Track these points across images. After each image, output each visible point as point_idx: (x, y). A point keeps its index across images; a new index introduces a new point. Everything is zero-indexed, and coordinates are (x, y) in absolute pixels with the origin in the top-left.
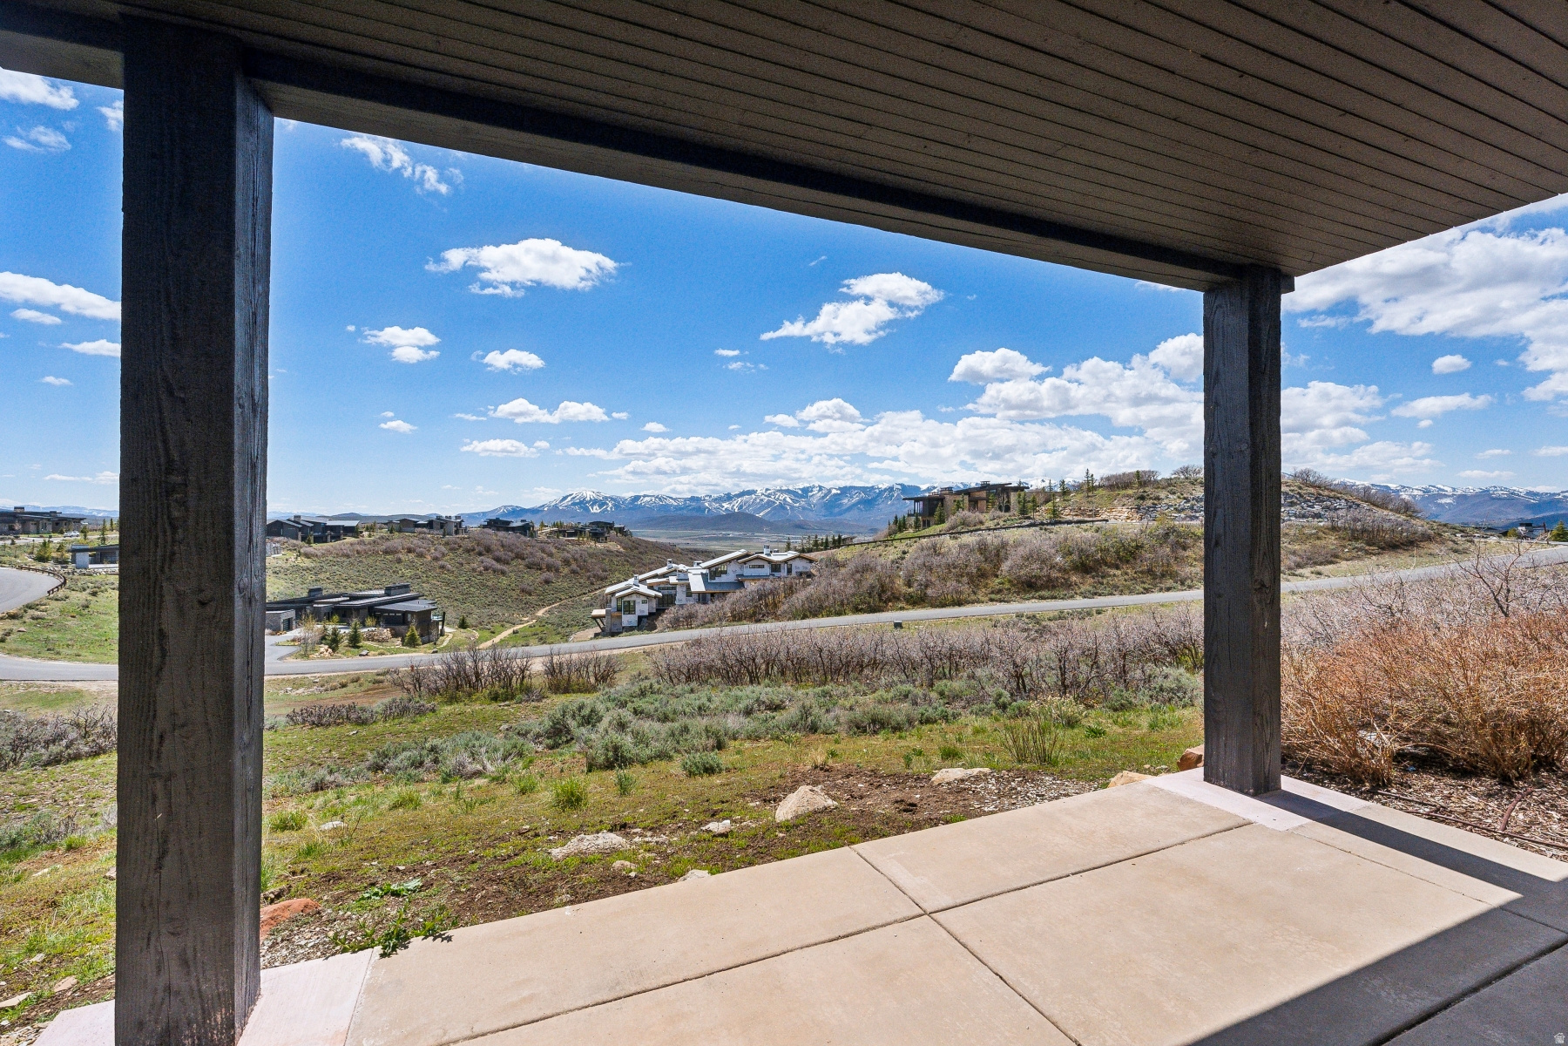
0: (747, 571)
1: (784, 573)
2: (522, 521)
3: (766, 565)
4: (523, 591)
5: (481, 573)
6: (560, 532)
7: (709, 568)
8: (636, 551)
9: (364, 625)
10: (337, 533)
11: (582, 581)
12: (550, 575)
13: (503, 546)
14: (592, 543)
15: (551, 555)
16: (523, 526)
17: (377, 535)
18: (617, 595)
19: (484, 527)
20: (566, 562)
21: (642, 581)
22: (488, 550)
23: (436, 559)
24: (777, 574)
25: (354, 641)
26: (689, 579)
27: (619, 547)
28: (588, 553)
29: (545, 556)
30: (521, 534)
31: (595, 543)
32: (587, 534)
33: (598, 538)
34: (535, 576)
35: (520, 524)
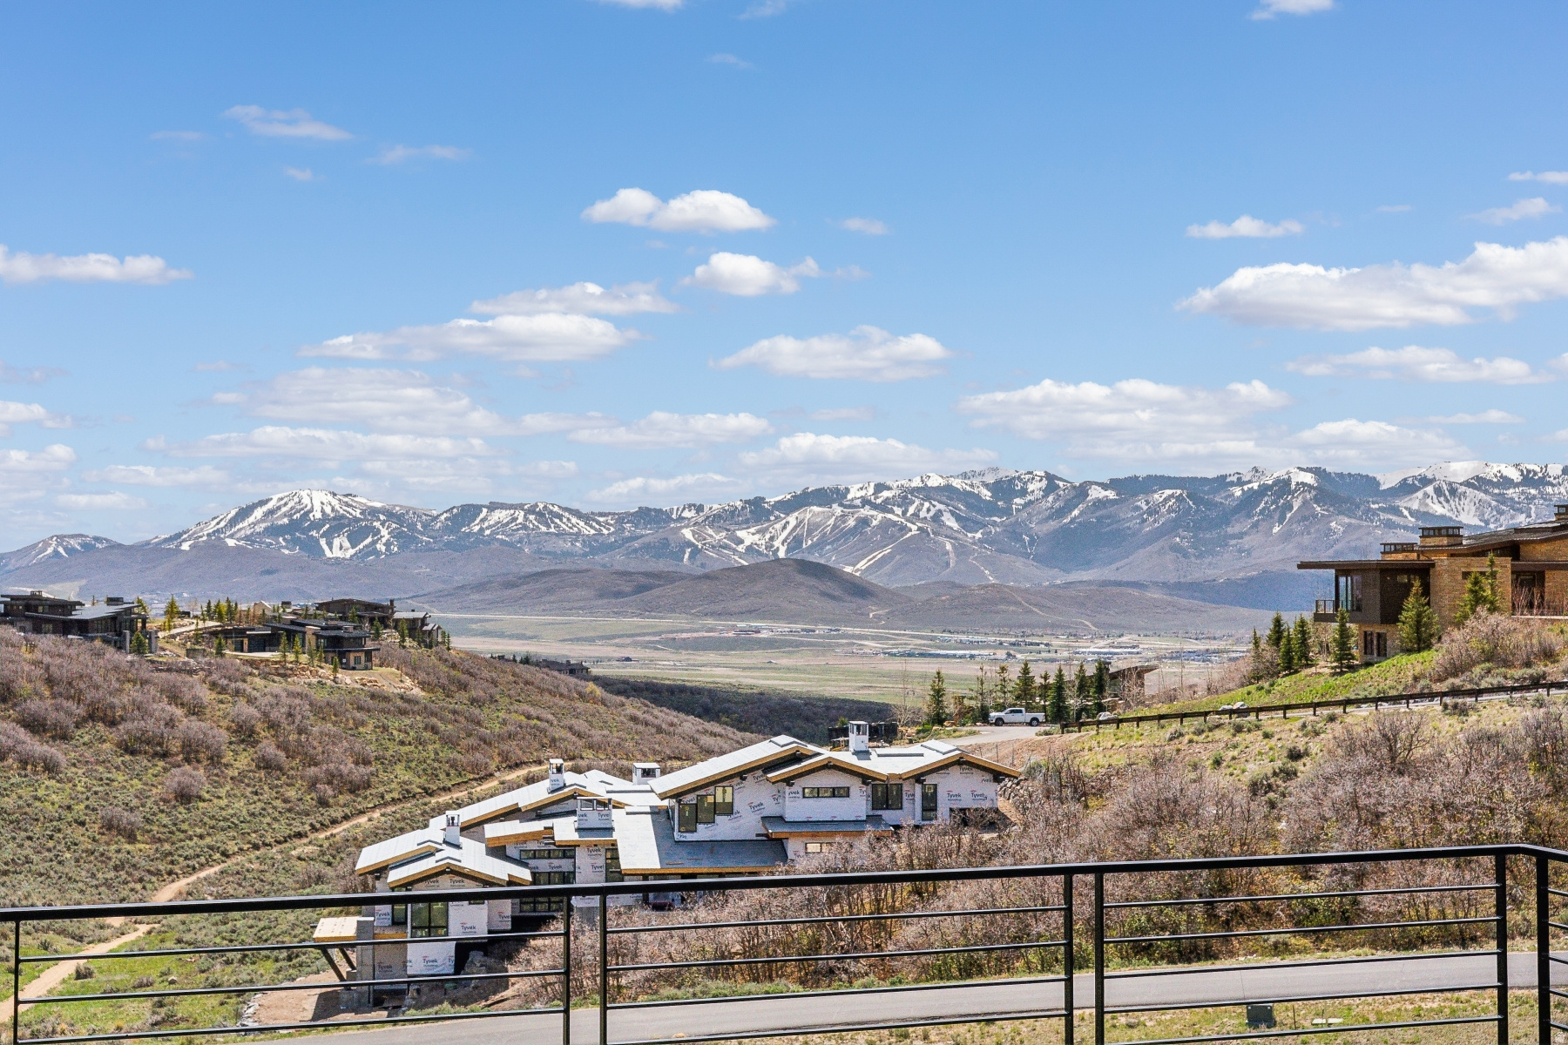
0: (797, 808)
1: (909, 814)
2: (112, 601)
3: (855, 785)
4: (109, 826)
6: (227, 634)
7: (678, 795)
8: (463, 696)
11: (291, 793)
12: (194, 776)
13: (50, 681)
14: (326, 671)
15: (196, 710)
16: (113, 618)
18: (394, 876)
20: (245, 734)
21: (471, 828)
22: (6, 693)
24: (889, 816)
26: (615, 825)
27: (408, 682)
28: (311, 704)
29: (179, 712)
30: (106, 641)
31: (335, 671)
32: (311, 639)
33: (342, 655)
34: (148, 777)
35: (104, 610)
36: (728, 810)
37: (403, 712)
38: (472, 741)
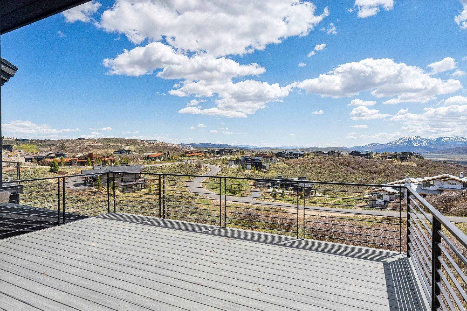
0: (446, 186)
2: (367, 152)
3: (459, 183)
4: (361, 182)
5: (344, 173)
6: (384, 157)
7: (422, 182)
8: (424, 167)
9: (287, 189)
10: (297, 156)
11: (390, 179)
12: (375, 176)
13: (356, 162)
14: (400, 162)
15: (376, 167)
17: (310, 157)
18: (375, 190)
19: (350, 154)
20: (384, 170)
22: (349, 163)
23: (329, 166)
25: (283, 195)
26: (412, 186)
27: (415, 164)
28: (395, 167)
29: (374, 167)
30: (365, 157)
31: (401, 162)
32: (398, 158)
33: (403, 160)
34: (368, 176)
35: (365, 153)
36: (432, 185)
37: (412, 169)
38: (424, 173)
